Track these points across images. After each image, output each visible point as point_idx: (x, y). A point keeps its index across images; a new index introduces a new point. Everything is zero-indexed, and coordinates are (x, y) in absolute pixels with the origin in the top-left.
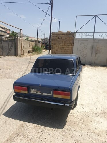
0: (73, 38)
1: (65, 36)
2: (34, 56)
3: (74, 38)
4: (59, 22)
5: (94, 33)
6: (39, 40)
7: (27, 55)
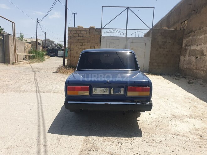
0: (99, 36)
1: (88, 33)
2: (35, 64)
3: (101, 36)
4: (75, 14)
5: (127, 29)
6: (39, 41)
7: (22, 63)
